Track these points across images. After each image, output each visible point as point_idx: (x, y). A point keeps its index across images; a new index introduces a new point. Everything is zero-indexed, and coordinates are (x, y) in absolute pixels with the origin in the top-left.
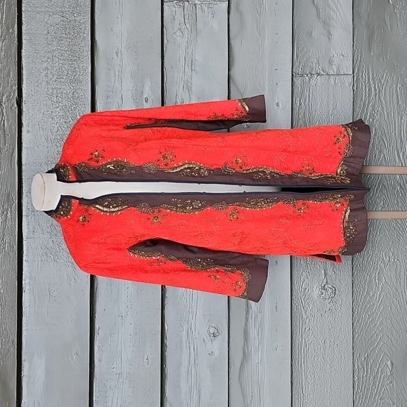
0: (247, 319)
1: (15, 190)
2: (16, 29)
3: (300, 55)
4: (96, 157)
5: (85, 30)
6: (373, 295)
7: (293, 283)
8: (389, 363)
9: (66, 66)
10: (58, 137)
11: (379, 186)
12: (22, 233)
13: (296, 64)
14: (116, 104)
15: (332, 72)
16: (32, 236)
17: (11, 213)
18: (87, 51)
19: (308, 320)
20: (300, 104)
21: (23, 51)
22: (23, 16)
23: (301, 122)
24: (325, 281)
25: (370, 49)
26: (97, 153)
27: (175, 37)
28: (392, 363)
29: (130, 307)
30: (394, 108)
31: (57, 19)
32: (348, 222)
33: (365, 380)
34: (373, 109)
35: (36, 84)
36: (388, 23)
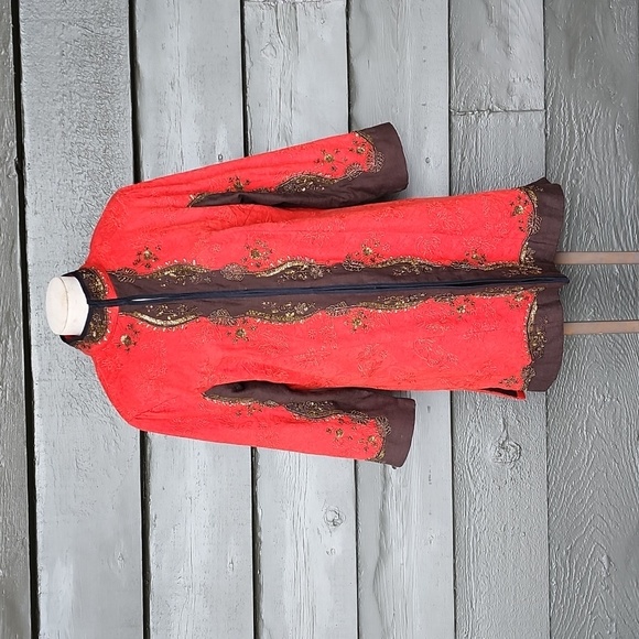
0: (384, 497)
1: (17, 306)
2: (12, 50)
3: (461, 81)
4: (146, 258)
5: (120, 48)
6: (580, 454)
7: (455, 440)
8: (604, 559)
9: (93, 107)
10: (84, 221)
11: (587, 285)
12: (31, 373)
13: (455, 96)
14: (173, 165)
15: (511, 108)
16: (46, 376)
17: (13, 342)
18: (125, 83)
19: (478, 496)
20: (463, 159)
21: (23, 84)
22: (22, 28)
23: (464, 188)
24: (505, 435)
25: (571, 68)
26: (147, 252)
27: (264, 56)
28: (608, 557)
29: (202, 483)
30: (609, 161)
31: (76, 31)
32: (534, 325)
33: (567, 584)
34: (577, 164)
35: (46, 137)
36: (599, 27)
